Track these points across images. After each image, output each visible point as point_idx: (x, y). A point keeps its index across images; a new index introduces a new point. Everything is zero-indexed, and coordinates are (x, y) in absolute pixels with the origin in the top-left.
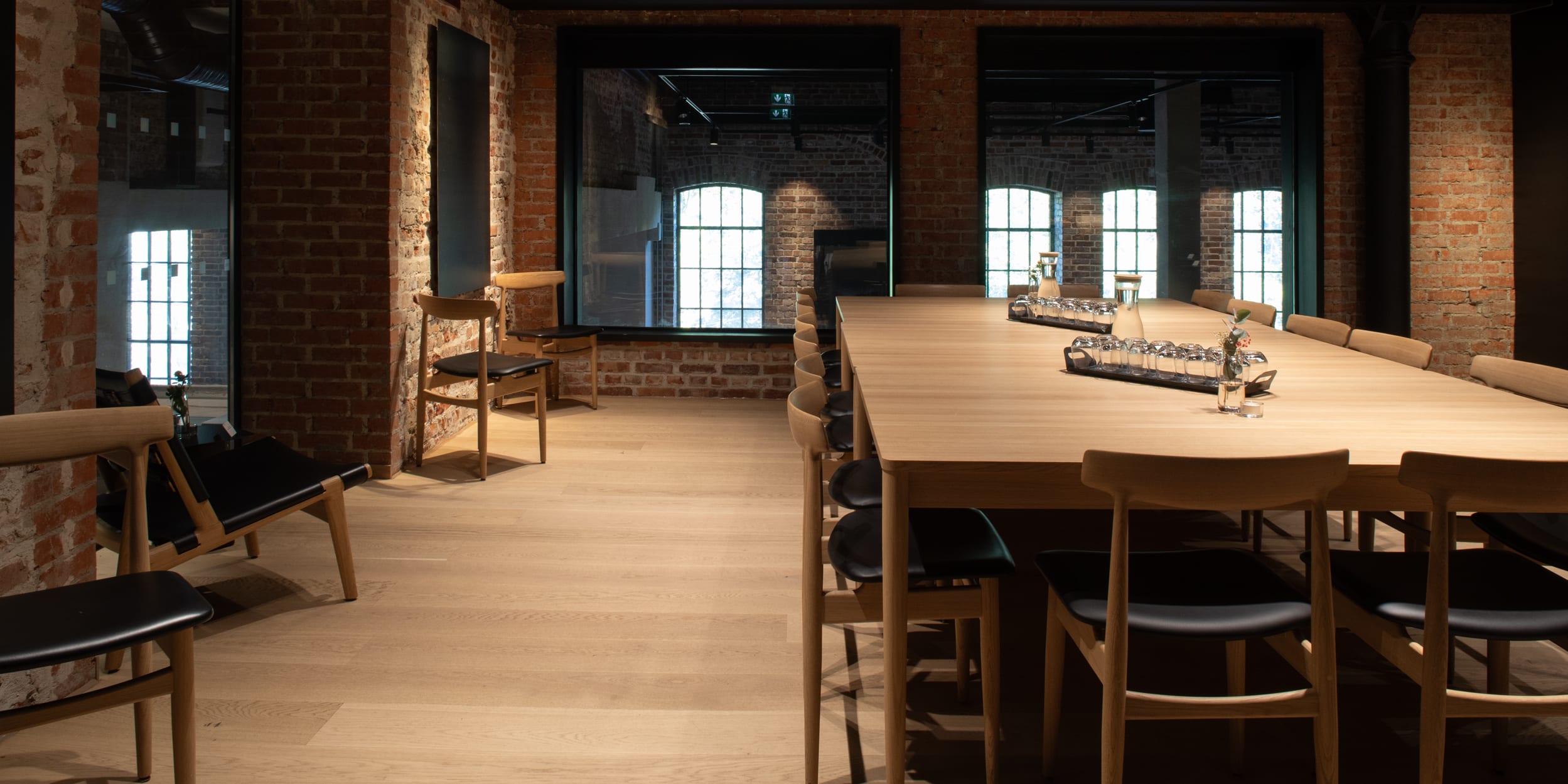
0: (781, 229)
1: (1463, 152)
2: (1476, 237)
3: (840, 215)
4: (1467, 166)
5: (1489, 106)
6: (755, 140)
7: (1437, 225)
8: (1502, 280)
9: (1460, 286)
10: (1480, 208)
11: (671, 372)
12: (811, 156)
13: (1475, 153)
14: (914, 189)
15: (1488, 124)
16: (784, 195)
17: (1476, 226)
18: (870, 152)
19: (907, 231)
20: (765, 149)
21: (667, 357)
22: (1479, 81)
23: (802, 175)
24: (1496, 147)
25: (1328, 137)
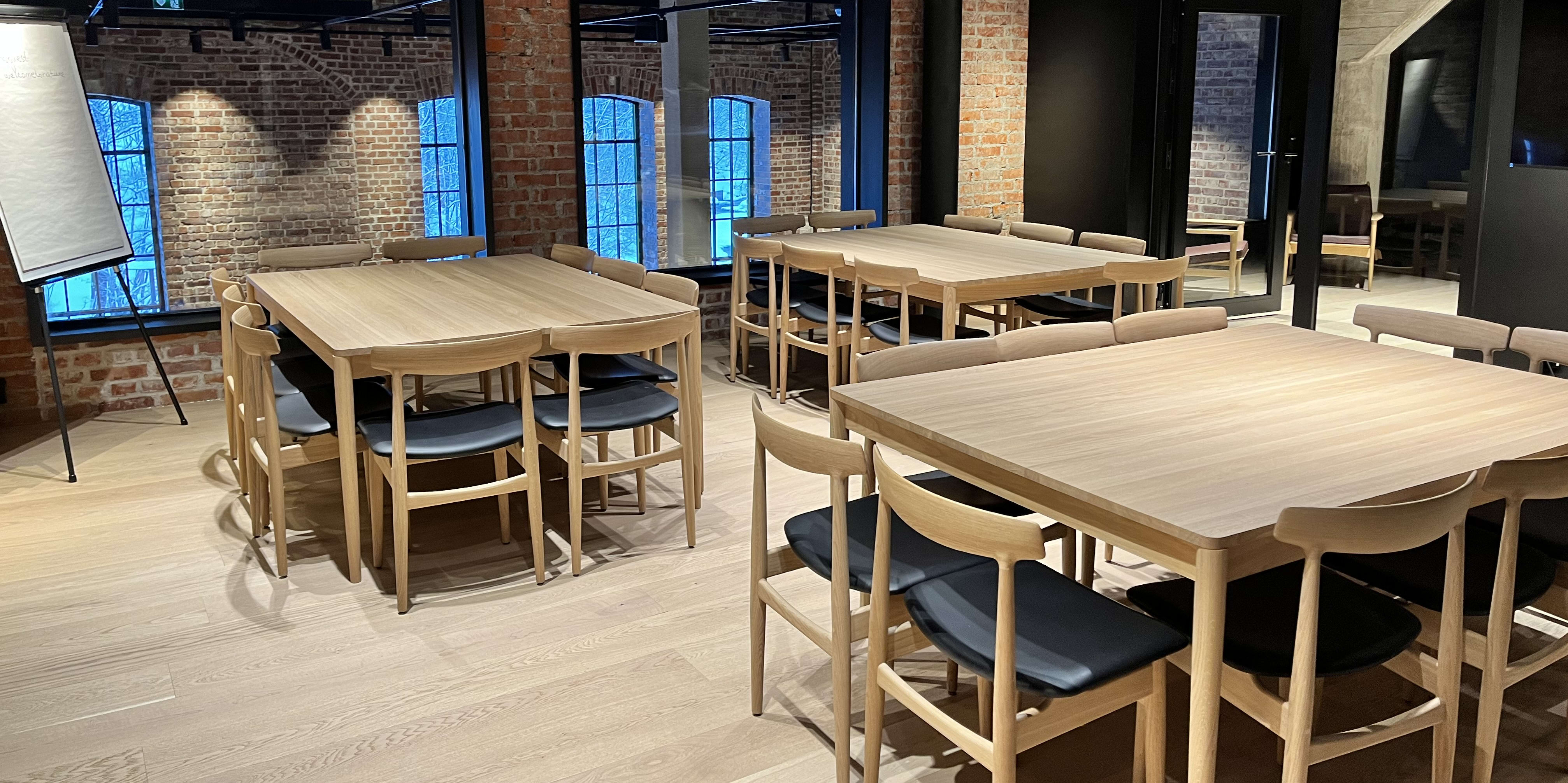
0: (177, 153)
1: (992, 80)
2: (999, 158)
3: (257, 133)
4: (995, 94)
5: (1012, 37)
6: (129, 37)
7: (972, 149)
8: (1016, 196)
9: (986, 203)
10: (1002, 132)
11: (209, 369)
12: (211, 59)
13: (1001, 82)
14: (504, 125)
15: (1011, 53)
16: (178, 110)
17: (999, 148)
18: (291, 55)
19: (499, 174)
20: (144, 49)
21: (202, 350)
22: (1006, 13)
23: (201, 83)
24: (1016, 75)
25: (892, 67)
